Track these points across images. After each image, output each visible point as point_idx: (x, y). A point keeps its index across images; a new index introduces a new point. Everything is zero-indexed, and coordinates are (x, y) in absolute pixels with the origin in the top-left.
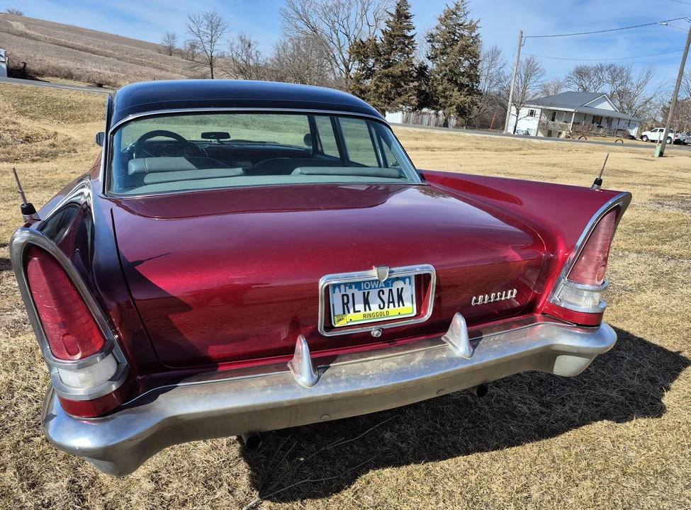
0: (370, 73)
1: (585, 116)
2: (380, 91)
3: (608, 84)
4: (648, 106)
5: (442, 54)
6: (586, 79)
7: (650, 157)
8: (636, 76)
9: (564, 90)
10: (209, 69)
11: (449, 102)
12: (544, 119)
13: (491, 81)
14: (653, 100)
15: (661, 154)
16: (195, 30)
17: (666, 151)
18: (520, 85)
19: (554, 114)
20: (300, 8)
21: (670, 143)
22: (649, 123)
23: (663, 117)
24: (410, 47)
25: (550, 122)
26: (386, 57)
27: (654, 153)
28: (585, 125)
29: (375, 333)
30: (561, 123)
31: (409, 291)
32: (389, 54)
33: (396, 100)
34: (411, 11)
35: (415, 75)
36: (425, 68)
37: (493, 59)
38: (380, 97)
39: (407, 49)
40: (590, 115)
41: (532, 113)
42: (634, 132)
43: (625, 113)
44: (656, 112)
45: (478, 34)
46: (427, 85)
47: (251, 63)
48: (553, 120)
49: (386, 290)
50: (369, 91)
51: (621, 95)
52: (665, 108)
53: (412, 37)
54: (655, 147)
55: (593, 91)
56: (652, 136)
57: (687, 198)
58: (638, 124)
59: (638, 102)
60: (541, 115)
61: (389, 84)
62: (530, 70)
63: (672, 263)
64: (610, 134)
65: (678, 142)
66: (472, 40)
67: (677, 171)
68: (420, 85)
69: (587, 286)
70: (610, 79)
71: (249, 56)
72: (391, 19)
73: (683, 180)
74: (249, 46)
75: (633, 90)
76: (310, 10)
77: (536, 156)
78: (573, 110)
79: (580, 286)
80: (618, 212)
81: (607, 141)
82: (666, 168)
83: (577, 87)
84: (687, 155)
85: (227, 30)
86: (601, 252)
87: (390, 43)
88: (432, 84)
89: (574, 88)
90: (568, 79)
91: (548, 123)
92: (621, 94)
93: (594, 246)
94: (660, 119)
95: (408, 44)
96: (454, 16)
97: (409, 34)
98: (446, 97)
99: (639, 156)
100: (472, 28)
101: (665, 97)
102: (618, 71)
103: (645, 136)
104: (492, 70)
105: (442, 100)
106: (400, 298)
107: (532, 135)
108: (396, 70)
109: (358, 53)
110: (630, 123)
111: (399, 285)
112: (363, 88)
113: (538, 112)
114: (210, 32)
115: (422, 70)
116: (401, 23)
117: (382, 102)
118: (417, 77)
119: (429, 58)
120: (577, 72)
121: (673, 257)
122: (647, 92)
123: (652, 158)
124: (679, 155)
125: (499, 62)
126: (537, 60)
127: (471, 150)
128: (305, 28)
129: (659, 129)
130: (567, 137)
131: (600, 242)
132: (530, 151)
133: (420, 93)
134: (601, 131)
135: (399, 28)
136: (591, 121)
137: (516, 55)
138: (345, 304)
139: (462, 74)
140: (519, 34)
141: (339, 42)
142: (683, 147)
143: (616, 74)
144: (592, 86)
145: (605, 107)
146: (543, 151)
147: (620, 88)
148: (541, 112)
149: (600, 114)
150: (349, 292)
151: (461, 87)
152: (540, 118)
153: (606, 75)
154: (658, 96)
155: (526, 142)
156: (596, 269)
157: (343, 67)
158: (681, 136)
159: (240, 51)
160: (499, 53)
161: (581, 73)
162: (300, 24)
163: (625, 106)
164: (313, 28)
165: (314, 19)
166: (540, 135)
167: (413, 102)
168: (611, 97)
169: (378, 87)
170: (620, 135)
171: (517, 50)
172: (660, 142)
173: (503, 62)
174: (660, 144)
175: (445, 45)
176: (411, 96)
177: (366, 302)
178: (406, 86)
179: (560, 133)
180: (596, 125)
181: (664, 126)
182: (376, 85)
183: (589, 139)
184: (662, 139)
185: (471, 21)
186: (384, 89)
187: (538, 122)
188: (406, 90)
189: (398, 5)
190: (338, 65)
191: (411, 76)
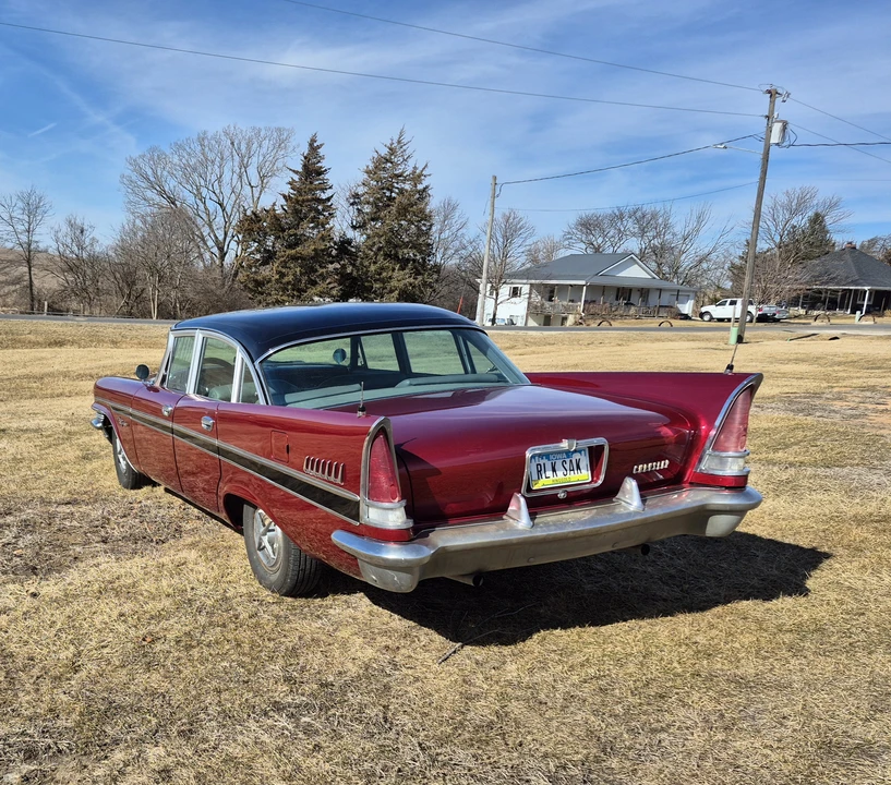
0: (269, 257)
1: (604, 289)
2: (286, 280)
3: (634, 238)
4: (705, 265)
5: (373, 220)
6: (597, 233)
7: (722, 345)
8: (679, 223)
9: (563, 253)
10: (26, 269)
11: (388, 287)
12: (537, 299)
13: (446, 249)
14: (713, 256)
15: (740, 340)
16: (6, 217)
17: (747, 335)
18: (496, 253)
19: (552, 292)
20: (150, 172)
21: (751, 321)
22: (711, 293)
23: (732, 280)
24: (326, 214)
25: (547, 304)
26: (292, 232)
27: (728, 339)
28: (604, 303)
29: (562, 495)
30: (565, 303)
31: (585, 461)
32: (297, 226)
33: (309, 290)
34: (324, 164)
35: (334, 252)
36: (349, 242)
37: (446, 218)
38: (284, 290)
39: (321, 217)
40: (611, 287)
41: (515, 292)
42: (687, 308)
43: (667, 279)
44: (718, 274)
45: (427, 187)
46: (354, 265)
47: (85, 255)
48: (550, 300)
49: (568, 461)
50: (268, 282)
51: (658, 254)
52: (733, 266)
53: (329, 199)
54: (728, 329)
55: (611, 250)
56: (717, 311)
57: (796, 397)
58: (692, 295)
59: (686, 261)
60: (530, 294)
61: (298, 269)
62: (510, 230)
63: (792, 471)
64: (648, 315)
65: (763, 319)
66: (417, 196)
67: (772, 363)
68: (344, 267)
69: (731, 454)
70: (636, 230)
71: (81, 248)
72: (296, 178)
73: (784, 375)
74: (82, 232)
75: (677, 242)
76: (165, 173)
77: (542, 355)
78: (583, 282)
79: (724, 454)
80: (752, 390)
81: (644, 326)
82: (752, 360)
83: (584, 246)
84: (783, 339)
85: (50, 213)
86: (741, 424)
87: (296, 212)
88: (361, 264)
89: (579, 249)
90: (568, 236)
91: (543, 305)
92: (659, 252)
93: (734, 419)
94: (728, 285)
95: (323, 210)
96: (389, 164)
97: (324, 196)
98: (383, 281)
99: (703, 344)
100: (417, 178)
101: (732, 250)
102: (649, 216)
103: (707, 312)
104: (446, 234)
105: (377, 286)
106: (578, 468)
107: (519, 324)
108: (307, 249)
109: (249, 231)
110: (678, 295)
111: (577, 456)
112: (259, 278)
113: (526, 289)
114: (26, 218)
115: (345, 244)
116: (311, 183)
117: (288, 296)
118: (337, 256)
119: (354, 227)
120: (582, 225)
121: (792, 464)
122: (701, 245)
123: (726, 347)
124: (769, 339)
125: (456, 220)
126: (520, 214)
127: (438, 355)
128: (158, 199)
129: (729, 300)
130: (576, 323)
131: (738, 417)
132: (528, 349)
133: (344, 277)
134: (633, 310)
135: (310, 189)
136: (613, 296)
137: (489, 210)
138: (539, 472)
139: (406, 245)
140: (491, 181)
141: (208, 215)
142: (773, 325)
143: (645, 222)
144: (609, 243)
145: (635, 273)
146: (548, 348)
147: (656, 242)
148: (531, 290)
149: (626, 284)
150: (542, 462)
151: (404, 263)
152: (530, 298)
153: (630, 225)
154: (720, 250)
155: (520, 336)
156: (738, 438)
157: (215, 250)
158: (767, 309)
159: (69, 241)
160: (454, 209)
161: (588, 225)
162: (149, 194)
163: (666, 269)
164: (169, 198)
165: (171, 185)
166: (532, 323)
167: (334, 292)
168: (642, 256)
169: (282, 275)
170: (665, 315)
171: (489, 203)
172: (737, 320)
173: (463, 220)
174: (737, 324)
175: (377, 206)
176: (330, 283)
177: (554, 470)
178: (321, 271)
179: (565, 319)
180: (622, 302)
181: (737, 296)
182: (278, 272)
183: (615, 324)
184: (738, 315)
185: (415, 168)
186: (291, 278)
187: (526, 304)
188: (322, 274)
189: (305, 158)
190: (208, 248)
191: (330, 255)
